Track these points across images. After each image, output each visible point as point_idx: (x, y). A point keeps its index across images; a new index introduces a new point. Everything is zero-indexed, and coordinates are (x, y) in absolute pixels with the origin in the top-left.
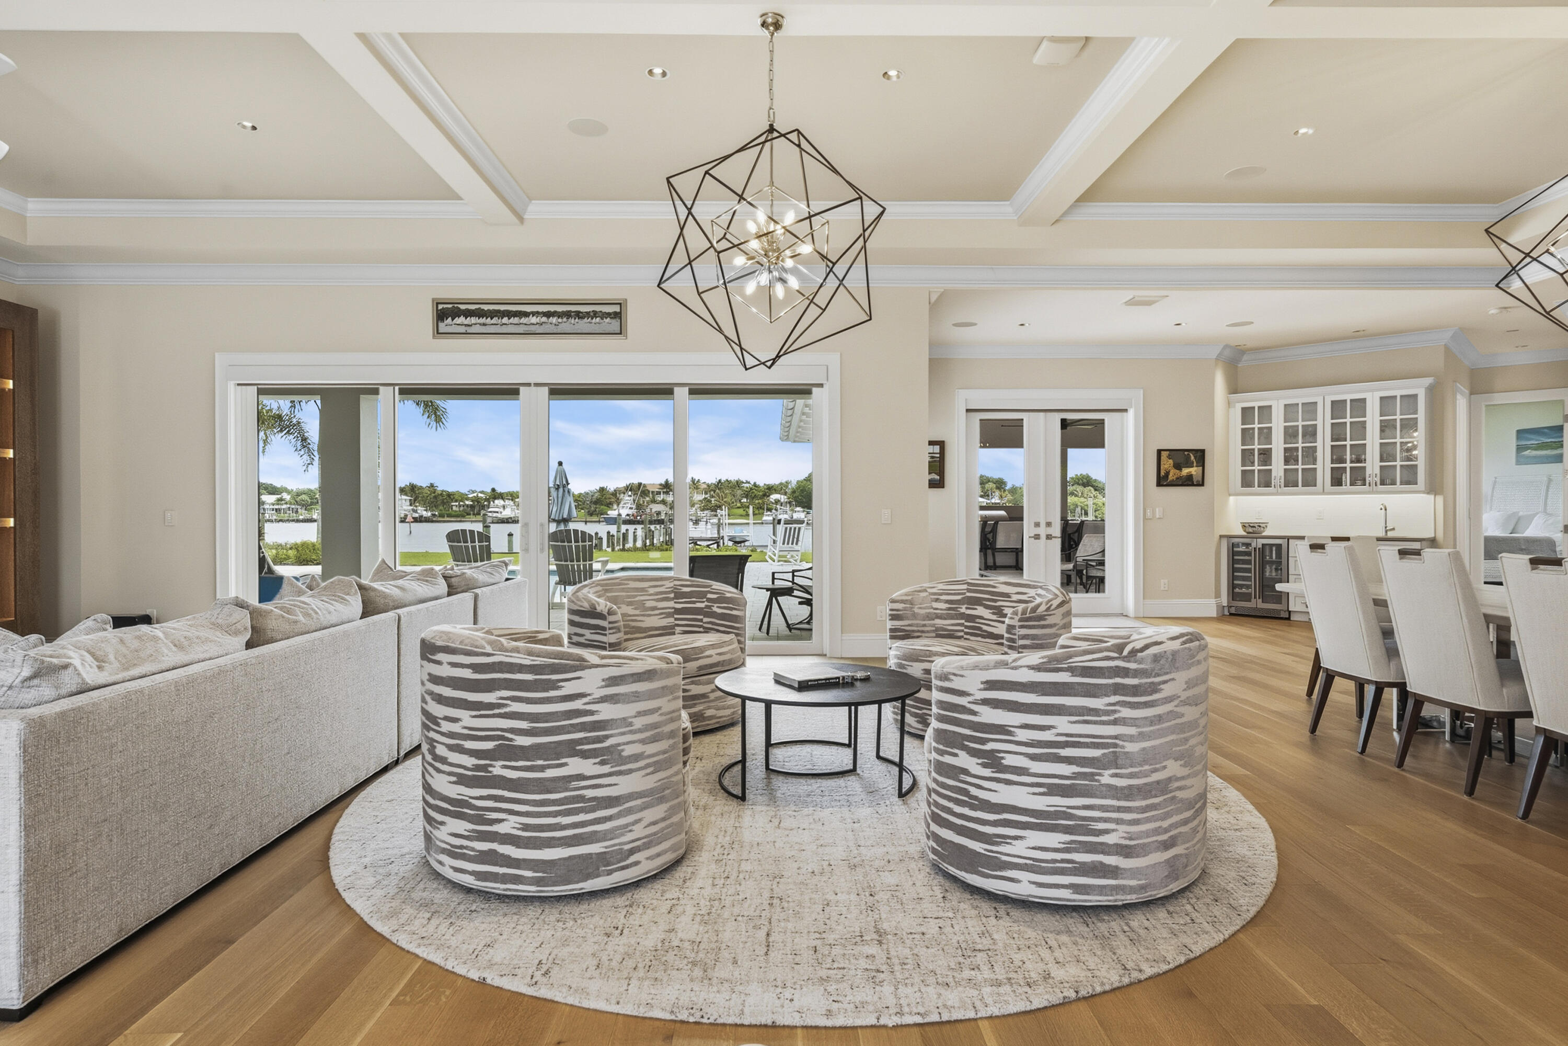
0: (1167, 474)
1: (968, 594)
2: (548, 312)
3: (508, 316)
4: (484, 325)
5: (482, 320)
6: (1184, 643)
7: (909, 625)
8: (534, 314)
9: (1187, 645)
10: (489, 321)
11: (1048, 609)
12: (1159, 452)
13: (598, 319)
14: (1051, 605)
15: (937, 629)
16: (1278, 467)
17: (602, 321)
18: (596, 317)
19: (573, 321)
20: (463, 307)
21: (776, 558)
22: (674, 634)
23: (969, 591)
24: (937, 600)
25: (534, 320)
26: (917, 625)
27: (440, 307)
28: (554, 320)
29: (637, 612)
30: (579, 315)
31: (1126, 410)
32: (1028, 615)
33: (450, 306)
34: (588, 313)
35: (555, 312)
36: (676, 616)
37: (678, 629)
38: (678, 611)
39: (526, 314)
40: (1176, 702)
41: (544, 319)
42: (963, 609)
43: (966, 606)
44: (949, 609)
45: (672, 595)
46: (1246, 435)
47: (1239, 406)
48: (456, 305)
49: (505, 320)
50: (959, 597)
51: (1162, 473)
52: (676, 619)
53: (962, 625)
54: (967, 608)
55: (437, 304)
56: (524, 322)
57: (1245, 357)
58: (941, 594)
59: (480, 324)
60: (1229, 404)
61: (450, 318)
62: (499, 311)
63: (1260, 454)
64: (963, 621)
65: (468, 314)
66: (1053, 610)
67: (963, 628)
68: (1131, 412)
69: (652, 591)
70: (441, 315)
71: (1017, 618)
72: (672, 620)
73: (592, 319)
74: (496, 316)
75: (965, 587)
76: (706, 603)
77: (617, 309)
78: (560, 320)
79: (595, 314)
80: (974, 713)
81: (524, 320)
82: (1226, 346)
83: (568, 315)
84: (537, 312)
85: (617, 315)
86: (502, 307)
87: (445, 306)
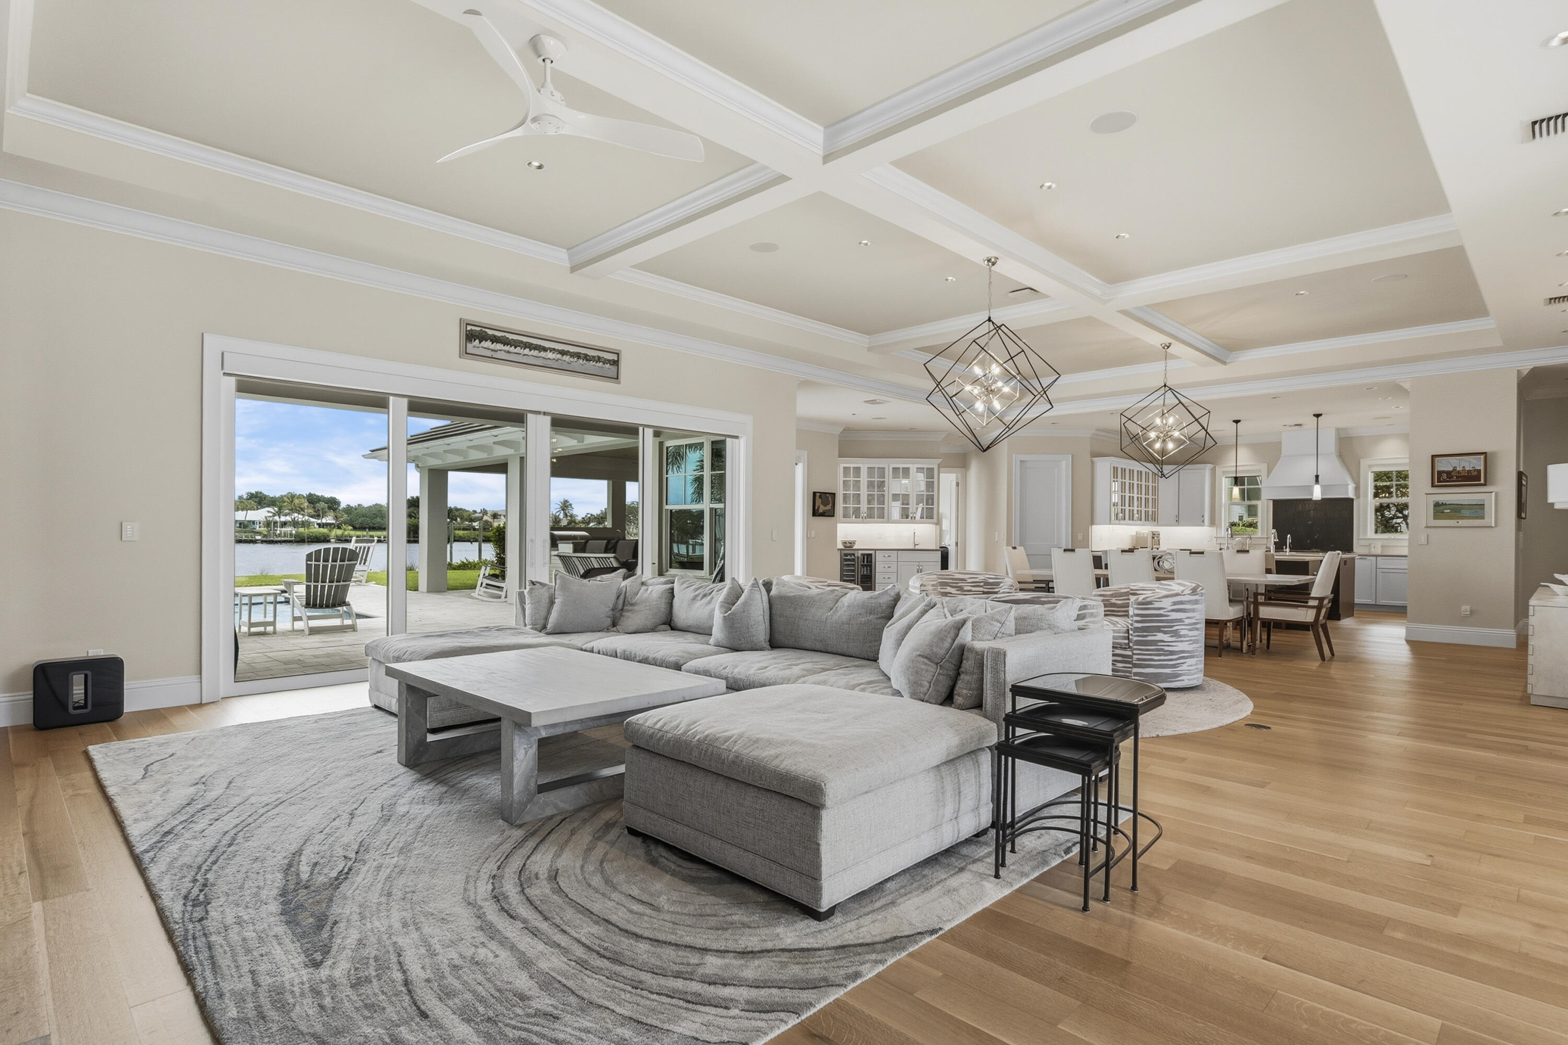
2: (563, 350)
3: (529, 348)
4: (509, 352)
5: (507, 348)
8: (553, 350)
10: (512, 349)
13: (600, 364)
16: (864, 506)
17: (603, 366)
19: (581, 361)
20: (490, 332)
25: (550, 355)
27: (469, 328)
28: (567, 358)
30: (587, 358)
33: (478, 329)
34: (594, 357)
35: (568, 352)
39: (545, 349)
41: (559, 356)
48: (484, 329)
49: (527, 351)
55: (467, 324)
56: (543, 356)
57: (845, 435)
59: (505, 351)
61: (477, 341)
62: (522, 342)
65: (495, 340)
68: (800, 466)
70: (471, 336)
73: (597, 363)
74: (519, 346)
77: (615, 357)
78: (572, 359)
79: (599, 359)
81: (543, 354)
83: (578, 356)
84: (554, 349)
85: (616, 363)
86: (525, 339)
87: (474, 328)
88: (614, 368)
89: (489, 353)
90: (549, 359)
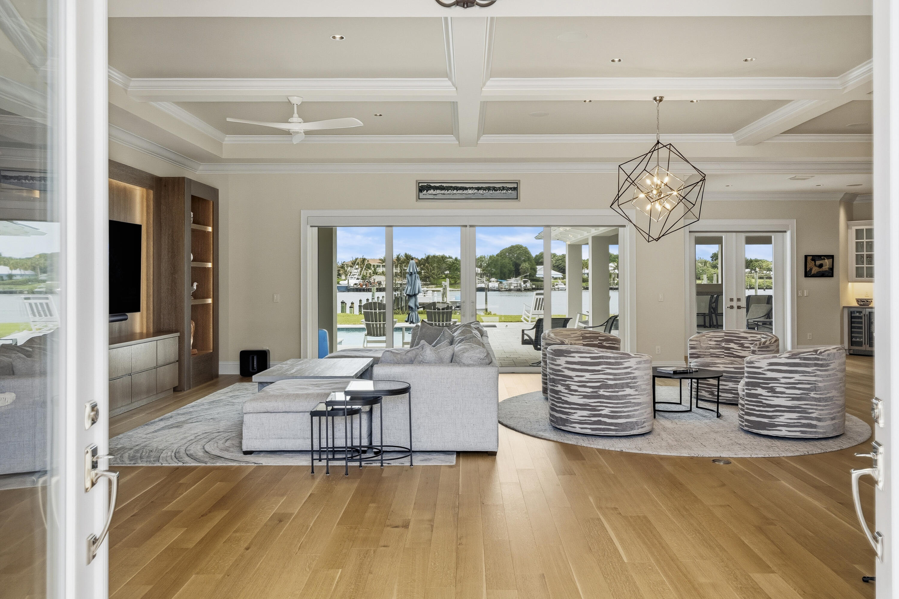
0: (811, 270)
1: (725, 337)
2: (478, 187)
3: (456, 189)
4: (444, 194)
5: (443, 192)
6: (837, 350)
7: (699, 352)
8: (471, 188)
9: (839, 351)
10: (446, 192)
11: (770, 343)
12: (806, 257)
13: (505, 191)
14: (771, 341)
15: (711, 354)
17: (507, 192)
18: (504, 190)
19: (491, 192)
20: (432, 185)
21: (530, 320)
23: (726, 336)
24: (710, 340)
25: (470, 191)
26: (703, 352)
27: (420, 185)
28: (481, 192)
30: (495, 189)
31: (785, 232)
32: (762, 346)
33: (426, 184)
34: (499, 188)
35: (482, 187)
39: (466, 189)
40: (835, 370)
41: (476, 191)
42: (723, 344)
43: (724, 343)
44: (717, 345)
45: (581, 338)
46: (858, 247)
47: (854, 228)
48: (429, 184)
49: (455, 191)
50: (721, 339)
51: (808, 269)
53: (723, 352)
54: (725, 344)
55: (419, 183)
56: (465, 193)
57: (858, 198)
58: (712, 337)
59: (442, 194)
60: (848, 227)
61: (425, 191)
62: (451, 187)
63: (867, 257)
64: (723, 350)
65: (436, 188)
66: (772, 344)
67: (723, 353)
68: (788, 234)
70: (421, 189)
71: (757, 347)
73: (502, 191)
74: (450, 189)
75: (724, 334)
76: (599, 342)
77: (515, 186)
78: (484, 192)
79: (503, 188)
80: (764, 374)
81: (465, 192)
82: (846, 194)
83: (489, 189)
84: (473, 188)
85: (515, 189)
86: (453, 185)
87: (423, 184)
88: (514, 193)
89: (432, 197)
90: (470, 194)
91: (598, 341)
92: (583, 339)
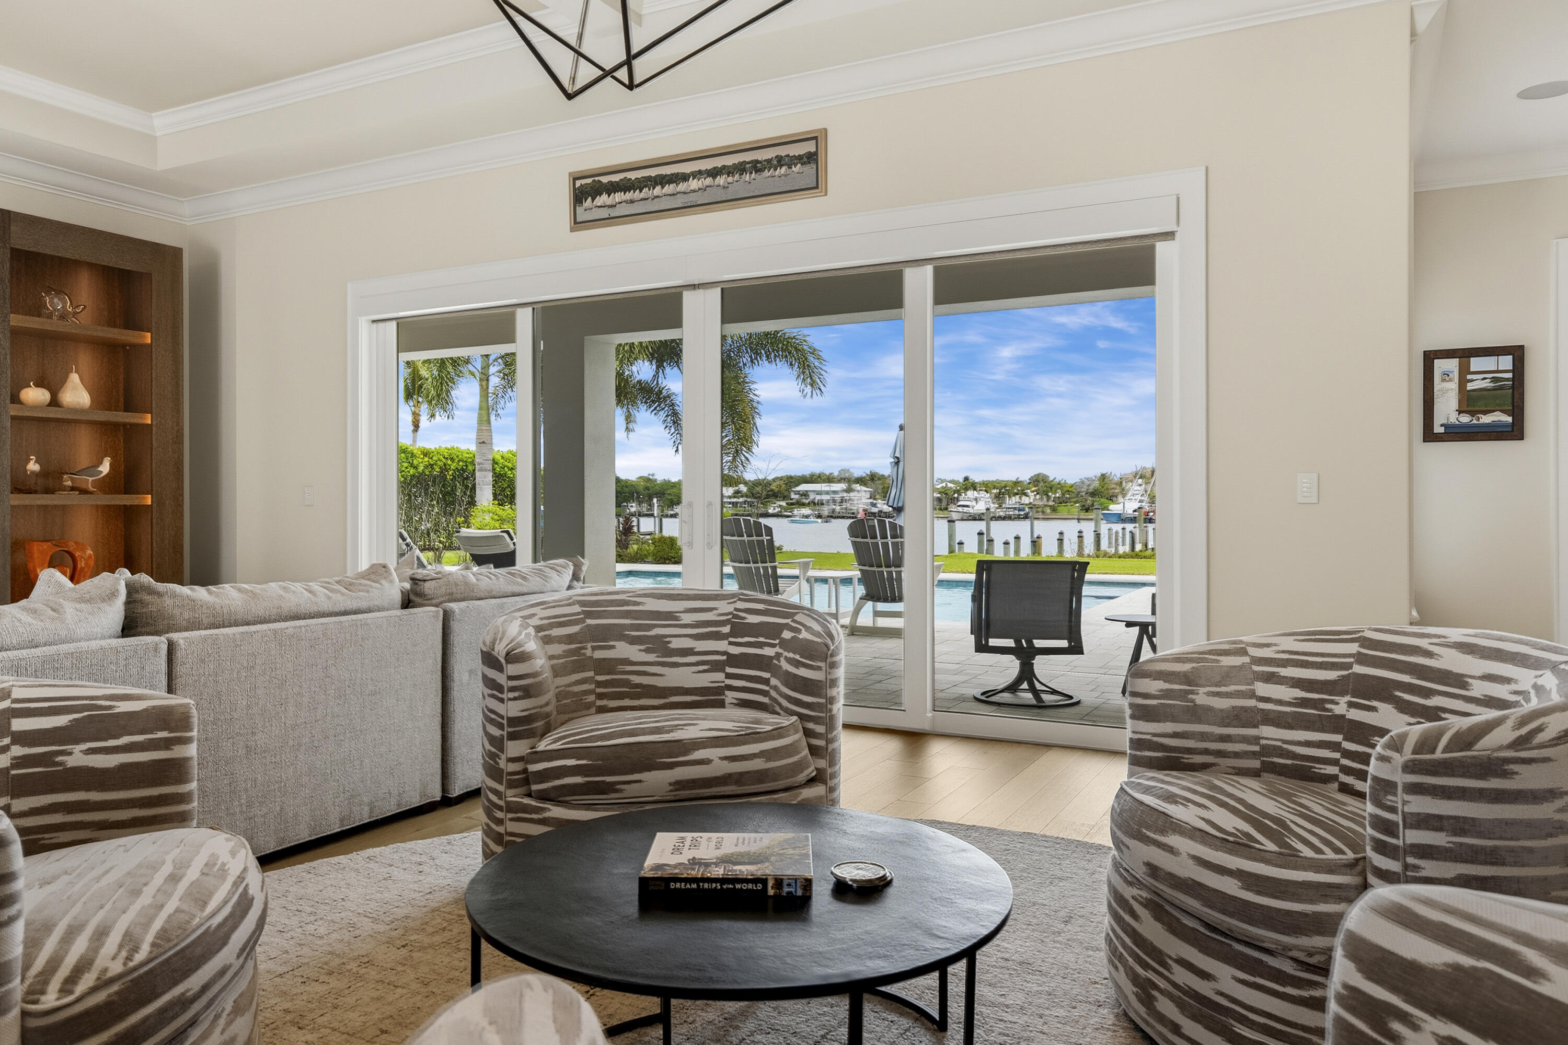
1: (1358, 669)
2: (715, 168)
3: (661, 184)
4: (632, 202)
5: (629, 195)
7: (1175, 735)
8: (697, 174)
10: (637, 195)
13: (784, 169)
14: (1540, 729)
17: (789, 171)
18: (781, 166)
19: (747, 177)
20: (605, 179)
22: (721, 704)
23: (1361, 659)
24: (1270, 678)
25: (694, 184)
26: (1203, 736)
27: (578, 184)
28: (721, 180)
29: (652, 657)
30: (757, 167)
33: (589, 181)
34: (769, 161)
35: (724, 167)
36: (729, 670)
37: (730, 696)
38: (733, 660)
39: (684, 178)
41: (709, 181)
42: (1341, 707)
43: (1348, 698)
44: (1303, 703)
45: (726, 629)
48: (596, 179)
49: (658, 190)
50: (1333, 675)
52: (729, 676)
53: (1335, 746)
54: (1351, 705)
55: (575, 179)
56: (683, 190)
58: (1284, 663)
59: (626, 202)
61: (590, 199)
62: (649, 178)
64: (1338, 738)
65: (612, 188)
66: (1541, 746)
67: (1337, 755)
69: (687, 618)
70: (579, 196)
71: (1399, 759)
72: (720, 676)
73: (776, 170)
74: (646, 186)
75: (1354, 648)
76: (777, 649)
77: (810, 147)
78: (730, 179)
79: (780, 161)
81: (682, 187)
83: (741, 168)
84: (700, 172)
85: (812, 157)
86: (653, 172)
87: (584, 182)
88: (809, 170)
89: (604, 213)
90: (694, 191)
91: (773, 646)
92: (732, 634)
